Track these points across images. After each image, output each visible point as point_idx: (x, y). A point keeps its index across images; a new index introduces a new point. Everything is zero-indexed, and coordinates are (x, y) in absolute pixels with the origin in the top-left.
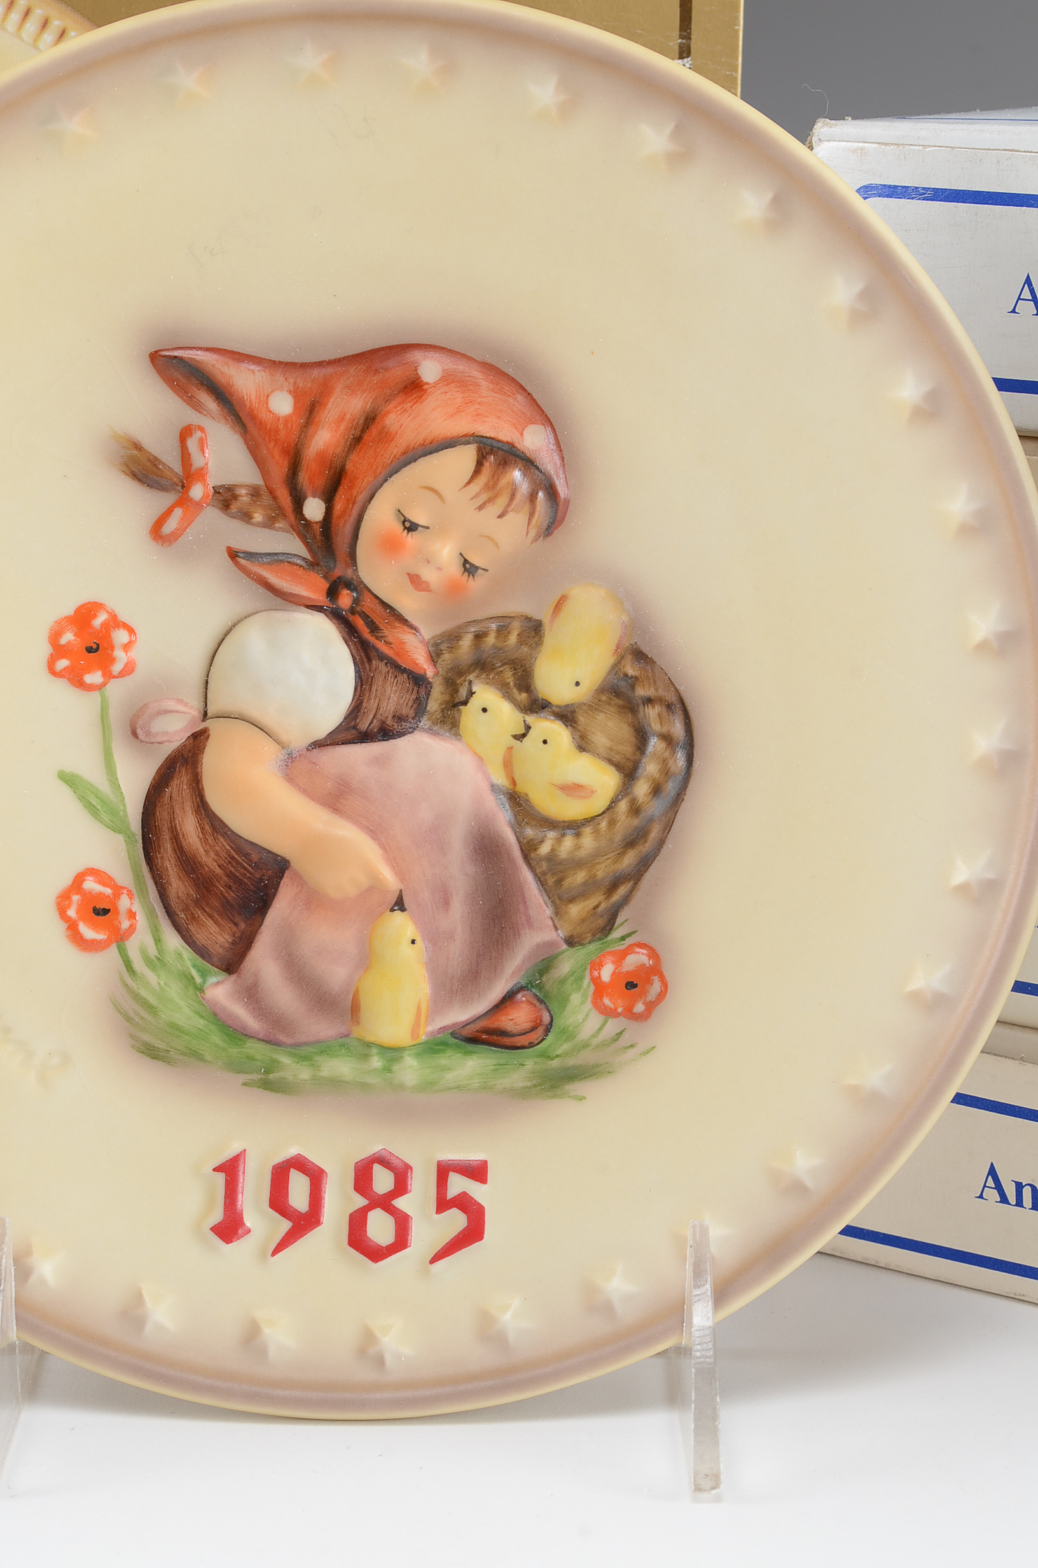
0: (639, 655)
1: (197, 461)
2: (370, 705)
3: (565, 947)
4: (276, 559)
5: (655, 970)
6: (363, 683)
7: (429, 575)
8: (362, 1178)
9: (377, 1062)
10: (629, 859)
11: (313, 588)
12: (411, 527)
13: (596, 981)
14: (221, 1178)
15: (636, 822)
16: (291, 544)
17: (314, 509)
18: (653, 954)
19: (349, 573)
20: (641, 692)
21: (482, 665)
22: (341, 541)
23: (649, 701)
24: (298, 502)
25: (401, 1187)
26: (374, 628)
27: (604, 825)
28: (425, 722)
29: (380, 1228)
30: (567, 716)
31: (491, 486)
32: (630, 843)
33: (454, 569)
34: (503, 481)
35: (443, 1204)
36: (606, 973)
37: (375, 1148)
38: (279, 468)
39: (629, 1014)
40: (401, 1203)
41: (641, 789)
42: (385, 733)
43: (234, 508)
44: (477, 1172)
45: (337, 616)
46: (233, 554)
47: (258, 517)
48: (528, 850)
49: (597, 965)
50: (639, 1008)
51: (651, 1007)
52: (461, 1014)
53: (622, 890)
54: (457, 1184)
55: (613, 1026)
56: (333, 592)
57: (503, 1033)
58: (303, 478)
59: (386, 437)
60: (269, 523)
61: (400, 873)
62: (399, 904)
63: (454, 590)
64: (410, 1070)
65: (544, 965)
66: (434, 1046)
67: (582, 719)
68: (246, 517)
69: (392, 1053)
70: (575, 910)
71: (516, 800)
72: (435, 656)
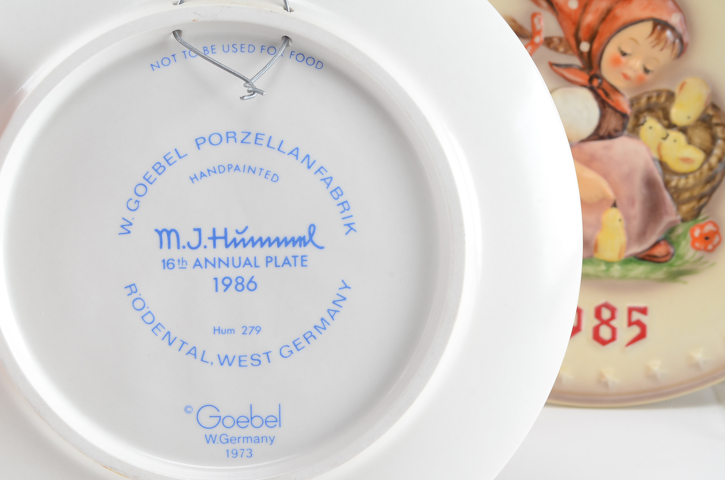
0: (714, 107)
1: (538, 27)
2: (605, 126)
3: (680, 223)
4: (568, 67)
5: (716, 233)
6: (603, 117)
7: (630, 73)
8: (598, 313)
9: (603, 267)
10: (708, 188)
11: (583, 78)
12: (624, 54)
13: (692, 236)
15: (711, 173)
16: (576, 61)
17: (585, 47)
18: (715, 225)
19: (598, 72)
20: (715, 121)
21: (650, 109)
23: (717, 125)
24: (578, 43)
25: (613, 316)
26: (607, 95)
27: (698, 174)
28: (626, 132)
29: (605, 333)
30: (683, 130)
31: (659, 38)
32: (708, 181)
33: (641, 72)
34: (663, 36)
35: (631, 324)
36: (697, 233)
37: (601, 301)
38: (571, 30)
39: (706, 250)
40: (614, 323)
41: (713, 160)
42: (610, 136)
43: (552, 45)
44: (644, 311)
45: (592, 89)
46: (551, 65)
47: (562, 49)
48: (667, 184)
49: (692, 231)
50: (710, 247)
51: (715, 247)
52: (639, 248)
53: (704, 201)
54: (636, 316)
55: (699, 254)
56: (591, 80)
57: (655, 257)
58: (581, 34)
59: (615, 18)
60: (565, 52)
61: (616, 192)
62: (615, 205)
63: (640, 81)
64: (616, 270)
65: (671, 229)
66: (626, 261)
67: (690, 132)
68: (556, 49)
69: (609, 264)
70: (685, 208)
71: (663, 165)
72: (632, 105)
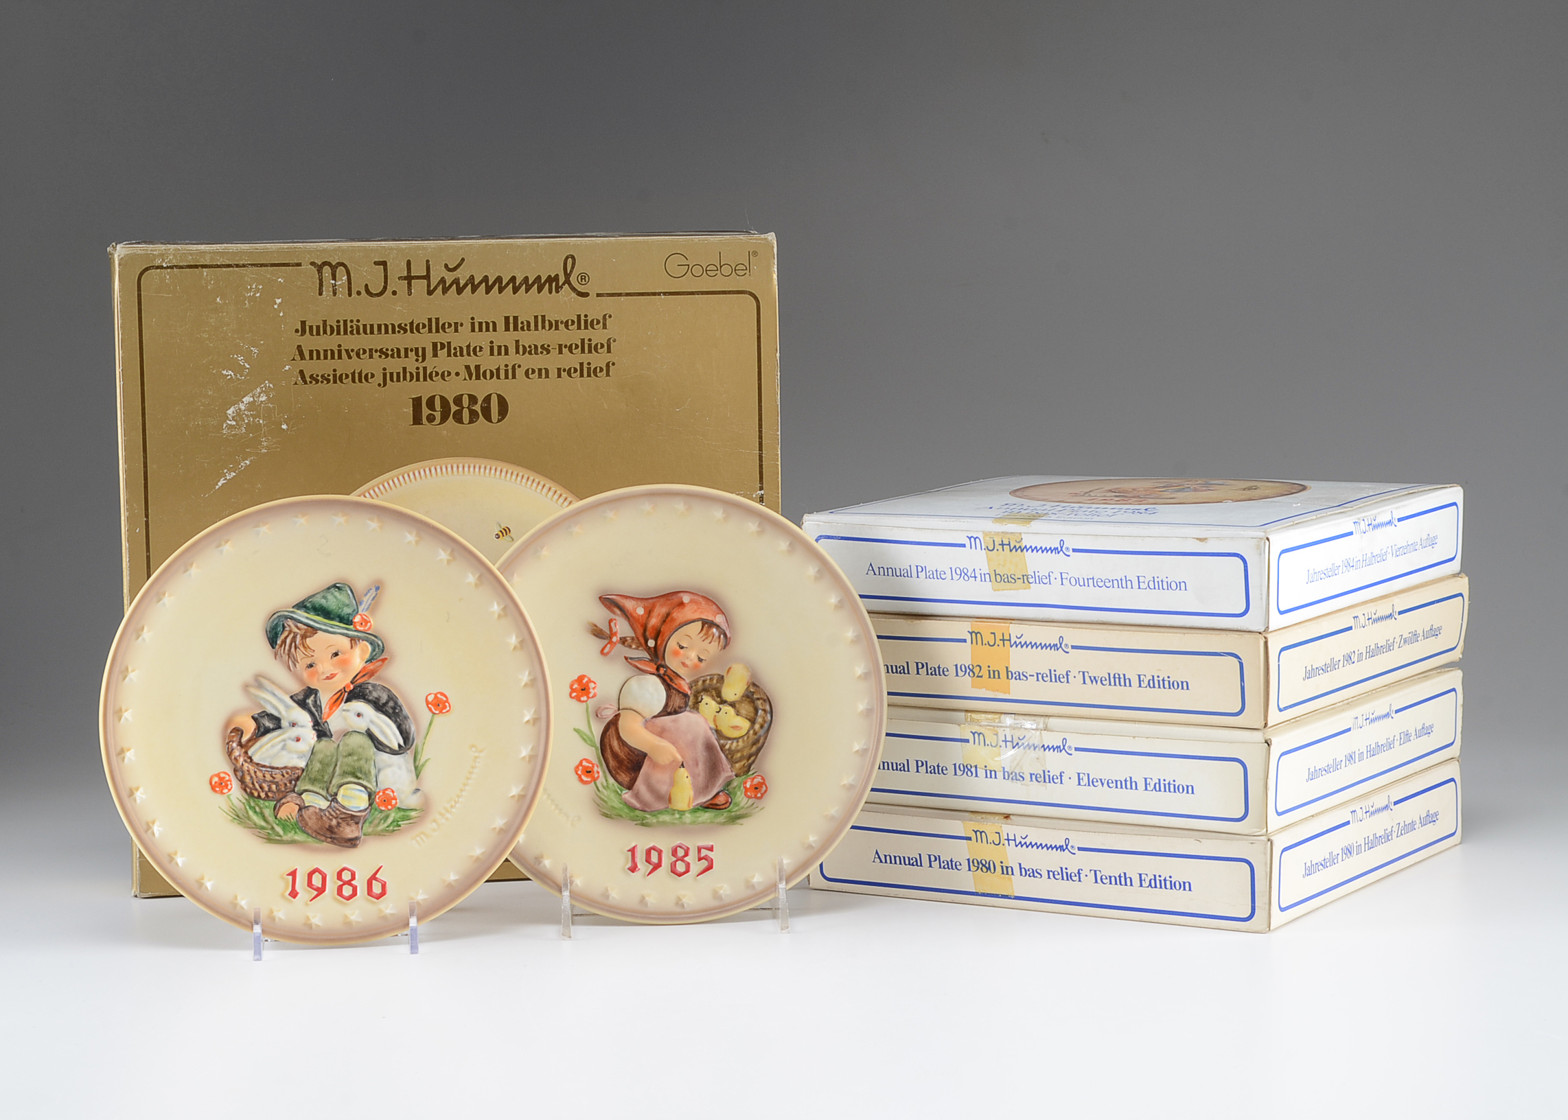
0: (754, 685)
1: (614, 630)
2: (671, 704)
3: (735, 777)
4: (639, 659)
5: (763, 783)
6: (668, 697)
7: (688, 662)
8: (674, 852)
9: (677, 816)
10: (754, 749)
11: (652, 668)
12: (682, 648)
13: (745, 788)
14: (630, 853)
15: (756, 737)
16: (646, 655)
17: (651, 643)
18: (763, 779)
19: (663, 663)
20: (755, 696)
21: (705, 690)
22: (660, 653)
23: (758, 699)
24: (646, 641)
25: (686, 854)
26: (671, 680)
27: (746, 738)
28: (688, 709)
29: (680, 867)
30: (733, 705)
31: (706, 634)
32: (754, 744)
33: (696, 660)
34: (710, 632)
35: (700, 859)
36: (748, 785)
37: (678, 842)
38: (640, 631)
39: (756, 797)
40: (687, 859)
41: (757, 727)
42: (676, 712)
43: (626, 644)
44: (711, 849)
45: (659, 676)
46: (626, 658)
47: (634, 646)
48: (722, 747)
49: (745, 783)
50: (759, 795)
51: (762, 795)
52: (704, 799)
53: (752, 759)
54: (704, 853)
55: (751, 801)
56: (658, 669)
57: (717, 805)
58: (647, 633)
59: (673, 620)
60: (637, 648)
61: (683, 757)
62: (683, 765)
63: (696, 667)
64: (688, 817)
65: (729, 783)
66: (695, 810)
67: (737, 706)
68: (630, 646)
69: (682, 813)
70: (738, 765)
71: (718, 732)
72: (690, 688)
